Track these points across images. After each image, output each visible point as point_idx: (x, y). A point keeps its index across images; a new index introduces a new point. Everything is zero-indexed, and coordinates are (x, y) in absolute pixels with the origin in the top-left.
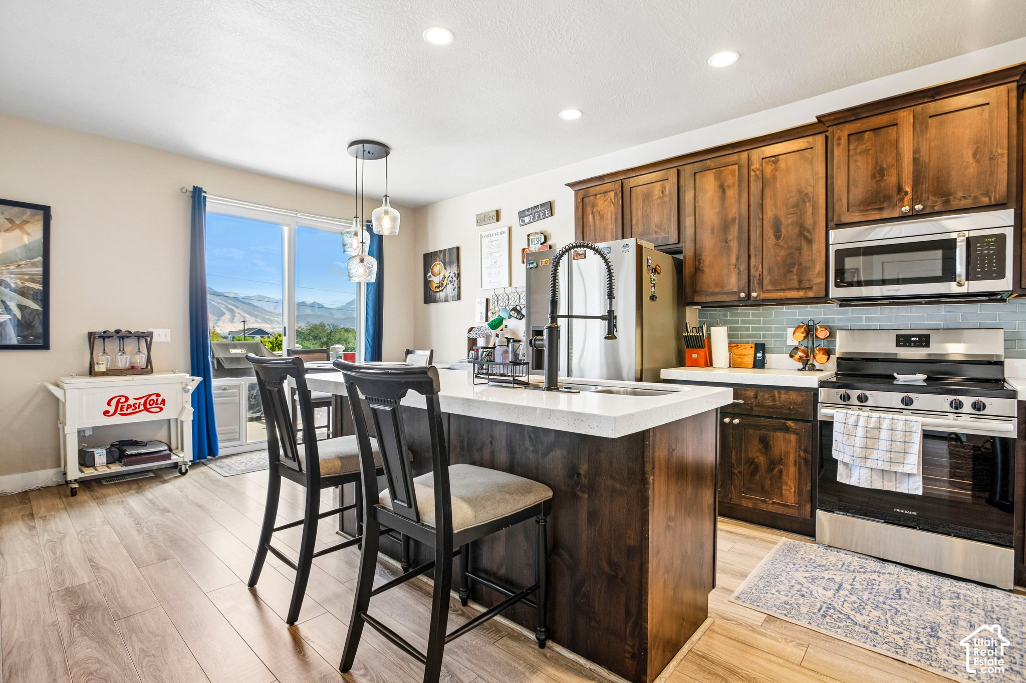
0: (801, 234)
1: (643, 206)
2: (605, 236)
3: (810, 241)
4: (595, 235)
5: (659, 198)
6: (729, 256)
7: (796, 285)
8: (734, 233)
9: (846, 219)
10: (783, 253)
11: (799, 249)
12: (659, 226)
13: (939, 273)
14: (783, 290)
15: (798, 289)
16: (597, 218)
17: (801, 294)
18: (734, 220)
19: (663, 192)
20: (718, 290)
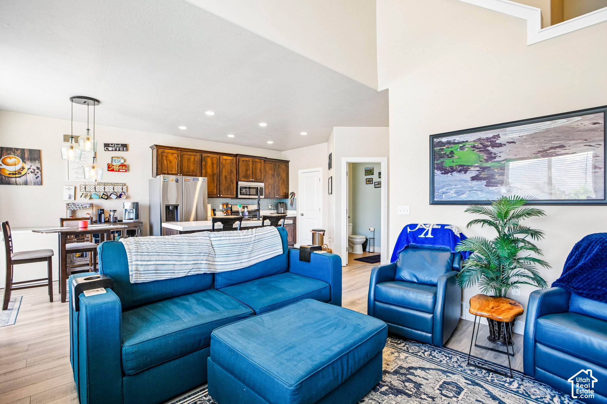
0: (231, 181)
1: (188, 162)
2: (172, 169)
3: (233, 183)
4: (167, 169)
5: (193, 161)
6: (214, 184)
7: (230, 194)
8: (215, 178)
9: (242, 180)
10: (227, 185)
11: (230, 185)
12: (193, 171)
13: (255, 194)
14: (227, 195)
15: (231, 195)
16: (168, 162)
17: (231, 196)
18: (216, 174)
19: (194, 160)
20: (211, 193)
